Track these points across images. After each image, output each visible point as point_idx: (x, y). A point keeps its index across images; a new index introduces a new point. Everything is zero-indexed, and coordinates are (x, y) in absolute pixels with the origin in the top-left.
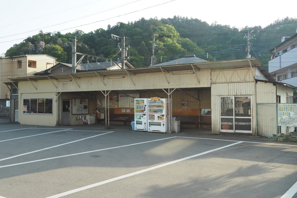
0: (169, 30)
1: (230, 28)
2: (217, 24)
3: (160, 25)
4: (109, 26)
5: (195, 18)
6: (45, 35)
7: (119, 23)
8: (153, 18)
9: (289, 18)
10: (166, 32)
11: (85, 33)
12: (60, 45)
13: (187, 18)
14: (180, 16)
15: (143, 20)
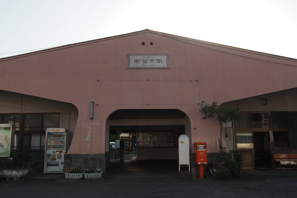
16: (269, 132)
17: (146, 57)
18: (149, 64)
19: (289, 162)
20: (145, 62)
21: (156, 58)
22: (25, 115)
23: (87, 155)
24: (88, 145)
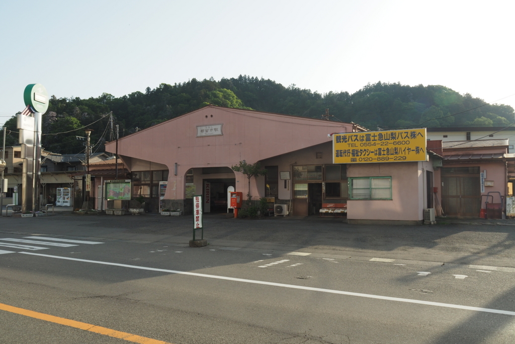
0: (226, 97)
1: (311, 94)
2: (295, 87)
3: (215, 90)
4: (148, 89)
5: (267, 79)
6: (59, 101)
7: (162, 84)
8: (208, 79)
9: (382, 82)
10: (221, 100)
11: (116, 97)
12: (77, 117)
13: (257, 78)
14: (247, 76)
15: (194, 81)
16: (321, 184)
17: (208, 127)
18: (209, 133)
19: (327, 210)
20: (207, 131)
21: (214, 127)
22: (152, 171)
23: (174, 200)
24: (174, 194)
